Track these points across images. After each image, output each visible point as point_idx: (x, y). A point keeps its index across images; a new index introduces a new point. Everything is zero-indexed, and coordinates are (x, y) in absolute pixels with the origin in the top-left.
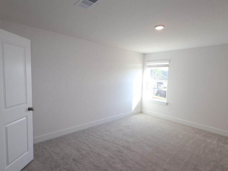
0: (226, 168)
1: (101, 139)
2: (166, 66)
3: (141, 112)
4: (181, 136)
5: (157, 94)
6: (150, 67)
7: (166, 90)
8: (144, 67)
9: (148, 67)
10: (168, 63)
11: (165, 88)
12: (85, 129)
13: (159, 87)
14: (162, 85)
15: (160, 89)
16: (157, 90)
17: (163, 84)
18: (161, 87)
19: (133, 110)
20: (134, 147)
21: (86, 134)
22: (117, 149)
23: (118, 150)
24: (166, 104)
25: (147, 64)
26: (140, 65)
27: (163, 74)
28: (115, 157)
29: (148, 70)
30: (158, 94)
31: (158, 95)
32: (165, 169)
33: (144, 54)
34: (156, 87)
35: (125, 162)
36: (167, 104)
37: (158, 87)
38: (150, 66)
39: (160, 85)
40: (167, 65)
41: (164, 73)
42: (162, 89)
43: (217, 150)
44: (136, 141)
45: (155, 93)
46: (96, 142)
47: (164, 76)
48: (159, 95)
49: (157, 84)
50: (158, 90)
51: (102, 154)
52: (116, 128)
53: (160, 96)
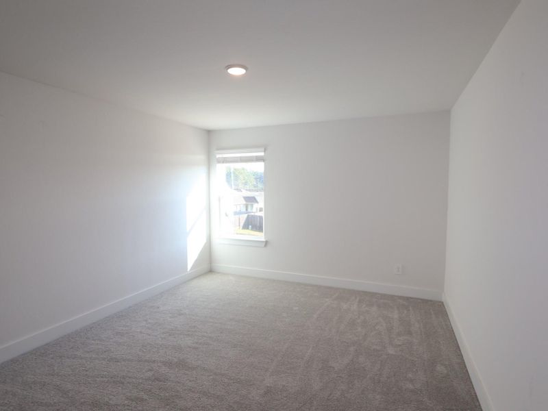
0: (374, 350)
1: (104, 359)
2: (258, 159)
3: (211, 271)
4: (297, 308)
5: (246, 226)
6: (223, 162)
7: (262, 214)
8: (209, 162)
9: (219, 162)
10: (262, 154)
11: (261, 210)
12: (47, 344)
13: (249, 210)
14: (255, 206)
15: (253, 214)
16: (246, 216)
17: (257, 202)
18: (254, 210)
19: (189, 267)
20: (196, 356)
21: (51, 356)
22: (150, 374)
23: (153, 375)
24: (264, 244)
25: (218, 156)
26: (202, 157)
27: (256, 179)
28: (145, 397)
29: (220, 170)
30: (248, 225)
31: (248, 228)
32: (268, 387)
33: (209, 132)
34: (244, 210)
35: (173, 402)
36: (266, 243)
37: (247, 210)
38: (225, 161)
39: (252, 205)
40: (262, 157)
41: (258, 178)
42: (256, 214)
43: (359, 321)
44: (200, 341)
45: (242, 224)
46: (88, 373)
47: (259, 185)
48: (250, 226)
49: (244, 202)
50: (248, 216)
51: (106, 399)
52: (145, 323)
53: (252, 229)
